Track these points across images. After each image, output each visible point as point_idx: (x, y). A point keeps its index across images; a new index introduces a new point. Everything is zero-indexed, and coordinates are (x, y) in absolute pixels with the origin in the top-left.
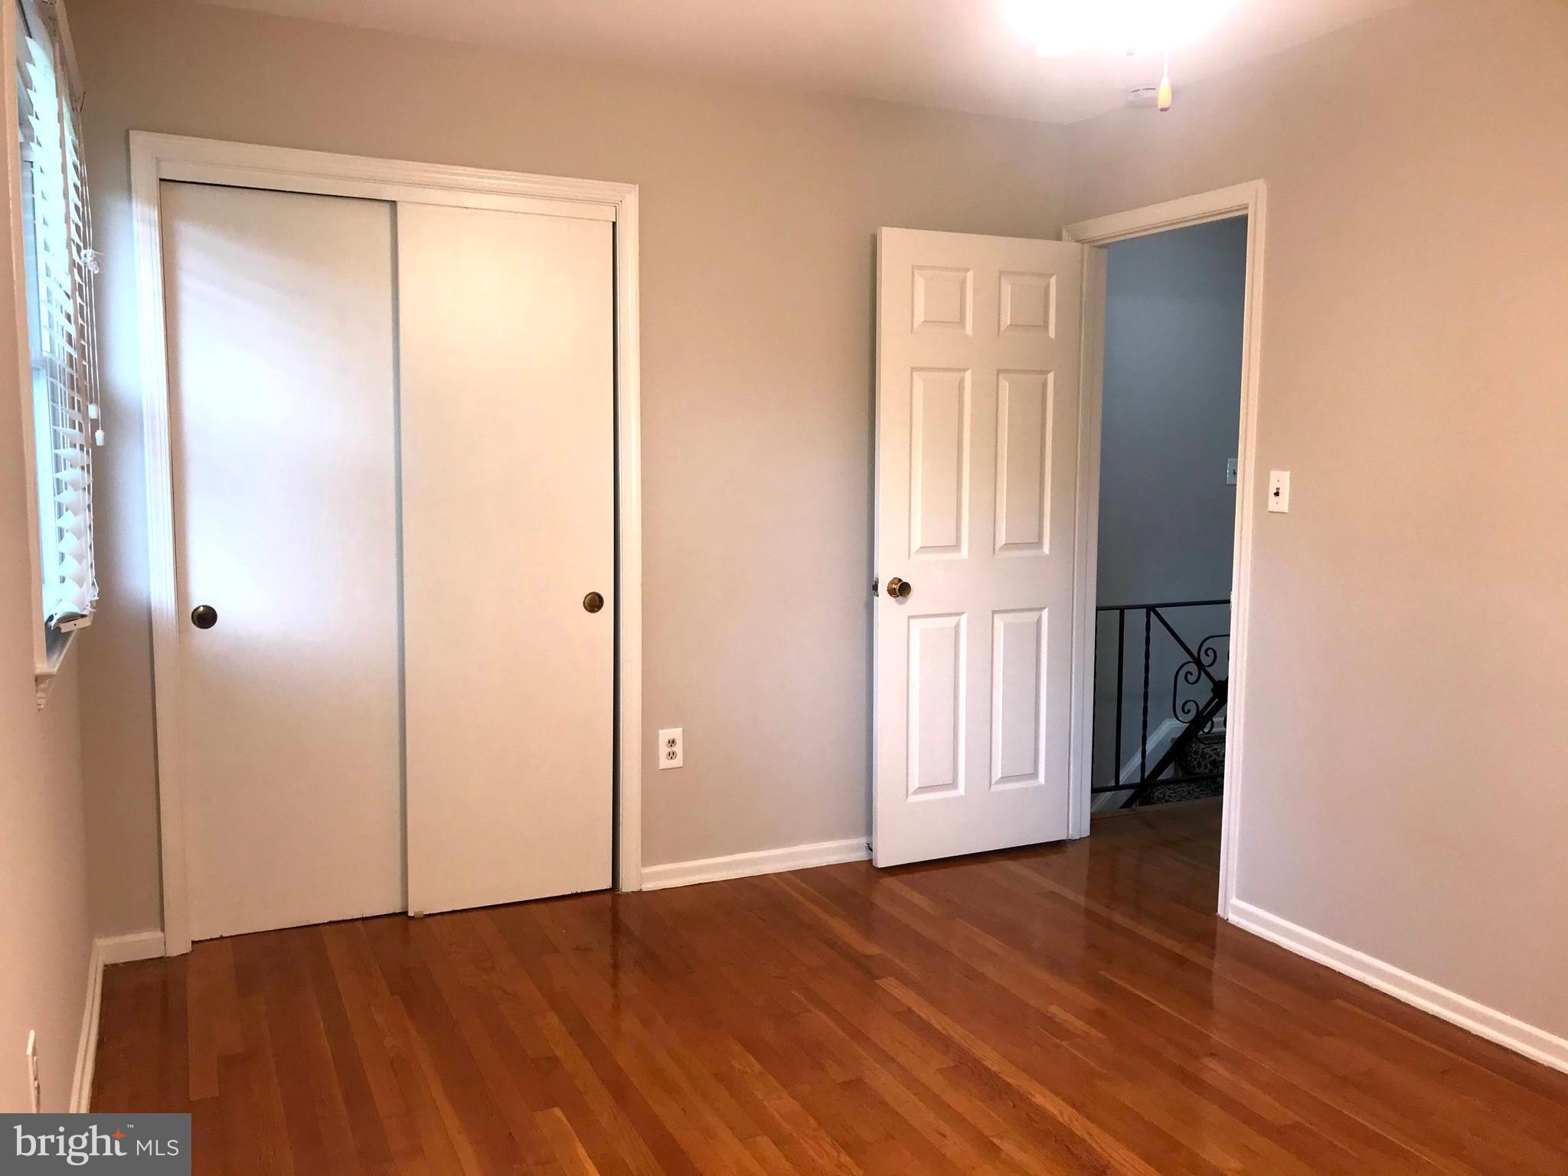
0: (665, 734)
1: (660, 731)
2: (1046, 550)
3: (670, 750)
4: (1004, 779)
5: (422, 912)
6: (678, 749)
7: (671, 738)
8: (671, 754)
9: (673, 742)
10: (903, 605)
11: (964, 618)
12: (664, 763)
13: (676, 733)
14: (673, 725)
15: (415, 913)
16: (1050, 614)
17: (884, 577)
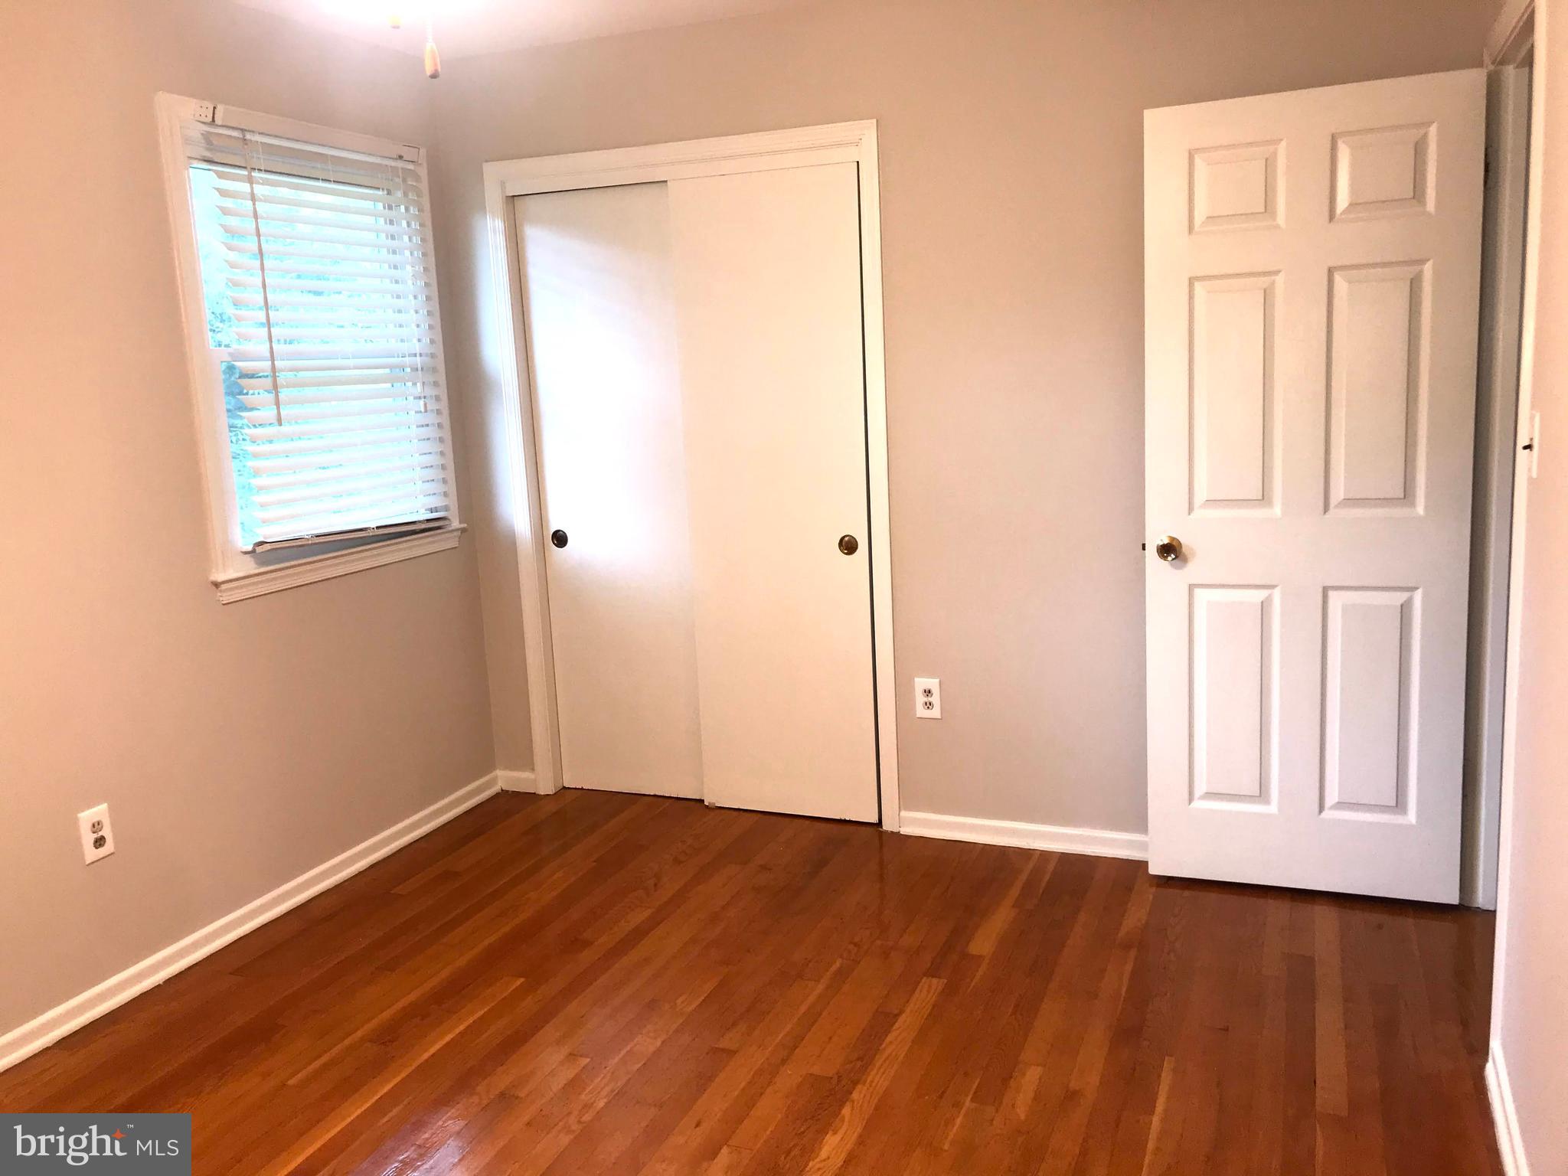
0: (921, 683)
1: (916, 679)
2: (1420, 510)
3: (926, 699)
4: (1340, 805)
5: (714, 804)
6: (935, 699)
7: (927, 688)
8: (928, 704)
9: (929, 692)
10: (1181, 571)
11: (1277, 594)
12: (921, 712)
13: (933, 683)
14: (931, 675)
15: (709, 803)
16: (1425, 596)
17: (1156, 538)
